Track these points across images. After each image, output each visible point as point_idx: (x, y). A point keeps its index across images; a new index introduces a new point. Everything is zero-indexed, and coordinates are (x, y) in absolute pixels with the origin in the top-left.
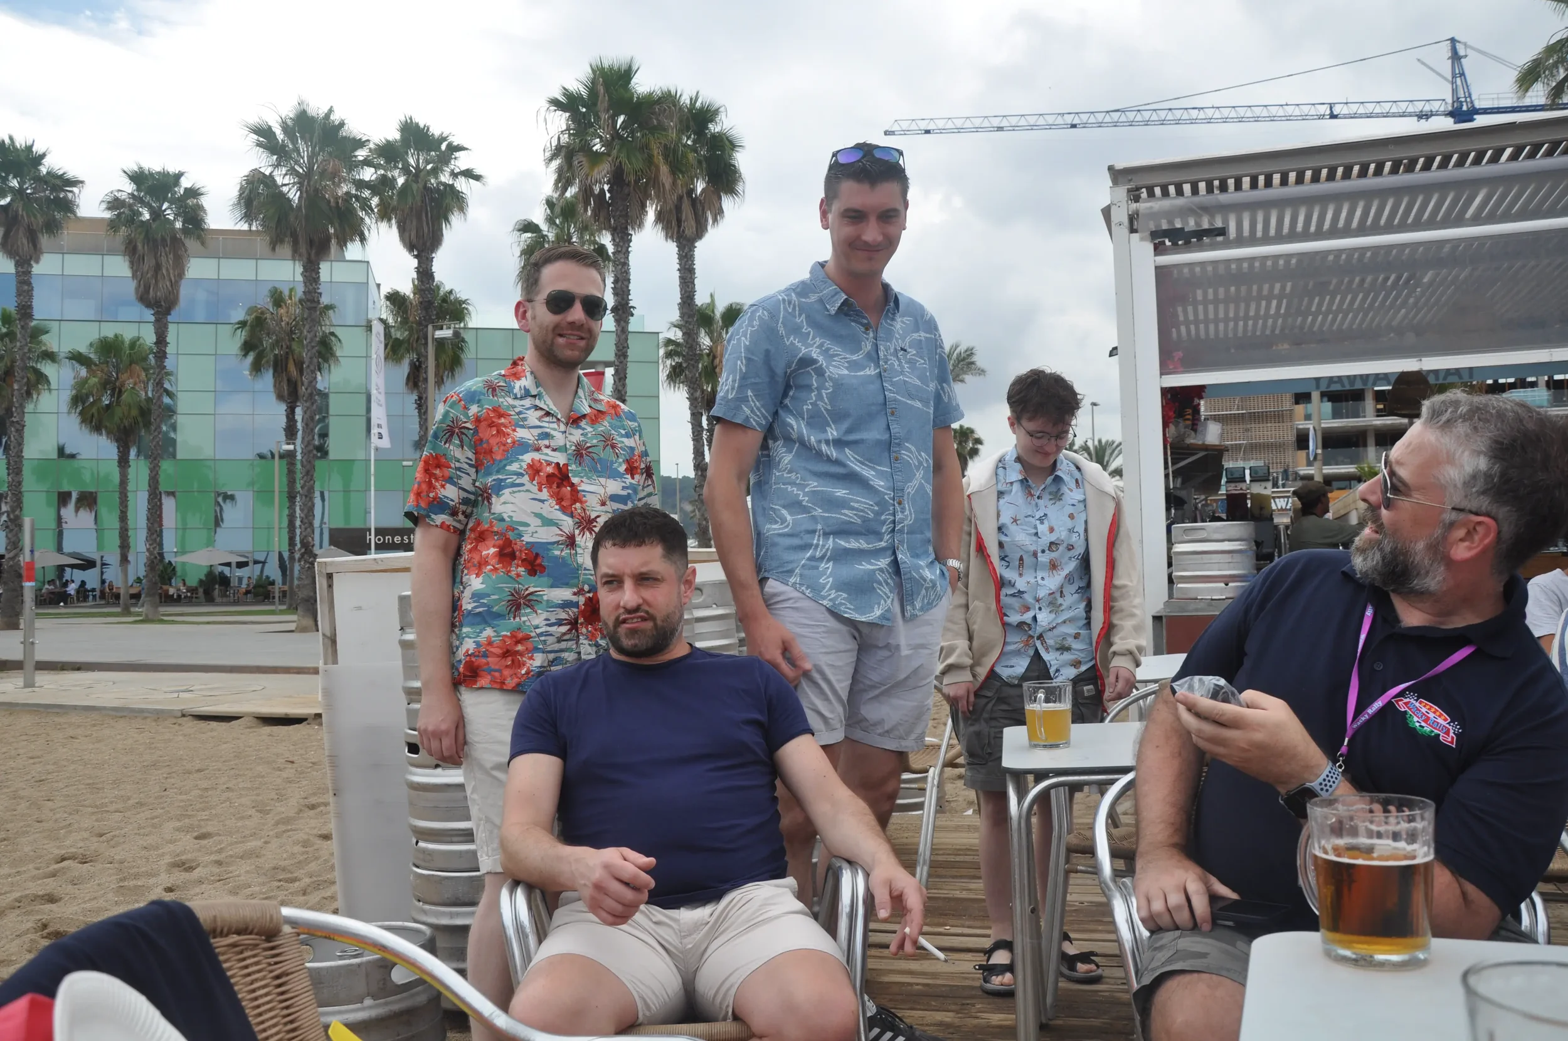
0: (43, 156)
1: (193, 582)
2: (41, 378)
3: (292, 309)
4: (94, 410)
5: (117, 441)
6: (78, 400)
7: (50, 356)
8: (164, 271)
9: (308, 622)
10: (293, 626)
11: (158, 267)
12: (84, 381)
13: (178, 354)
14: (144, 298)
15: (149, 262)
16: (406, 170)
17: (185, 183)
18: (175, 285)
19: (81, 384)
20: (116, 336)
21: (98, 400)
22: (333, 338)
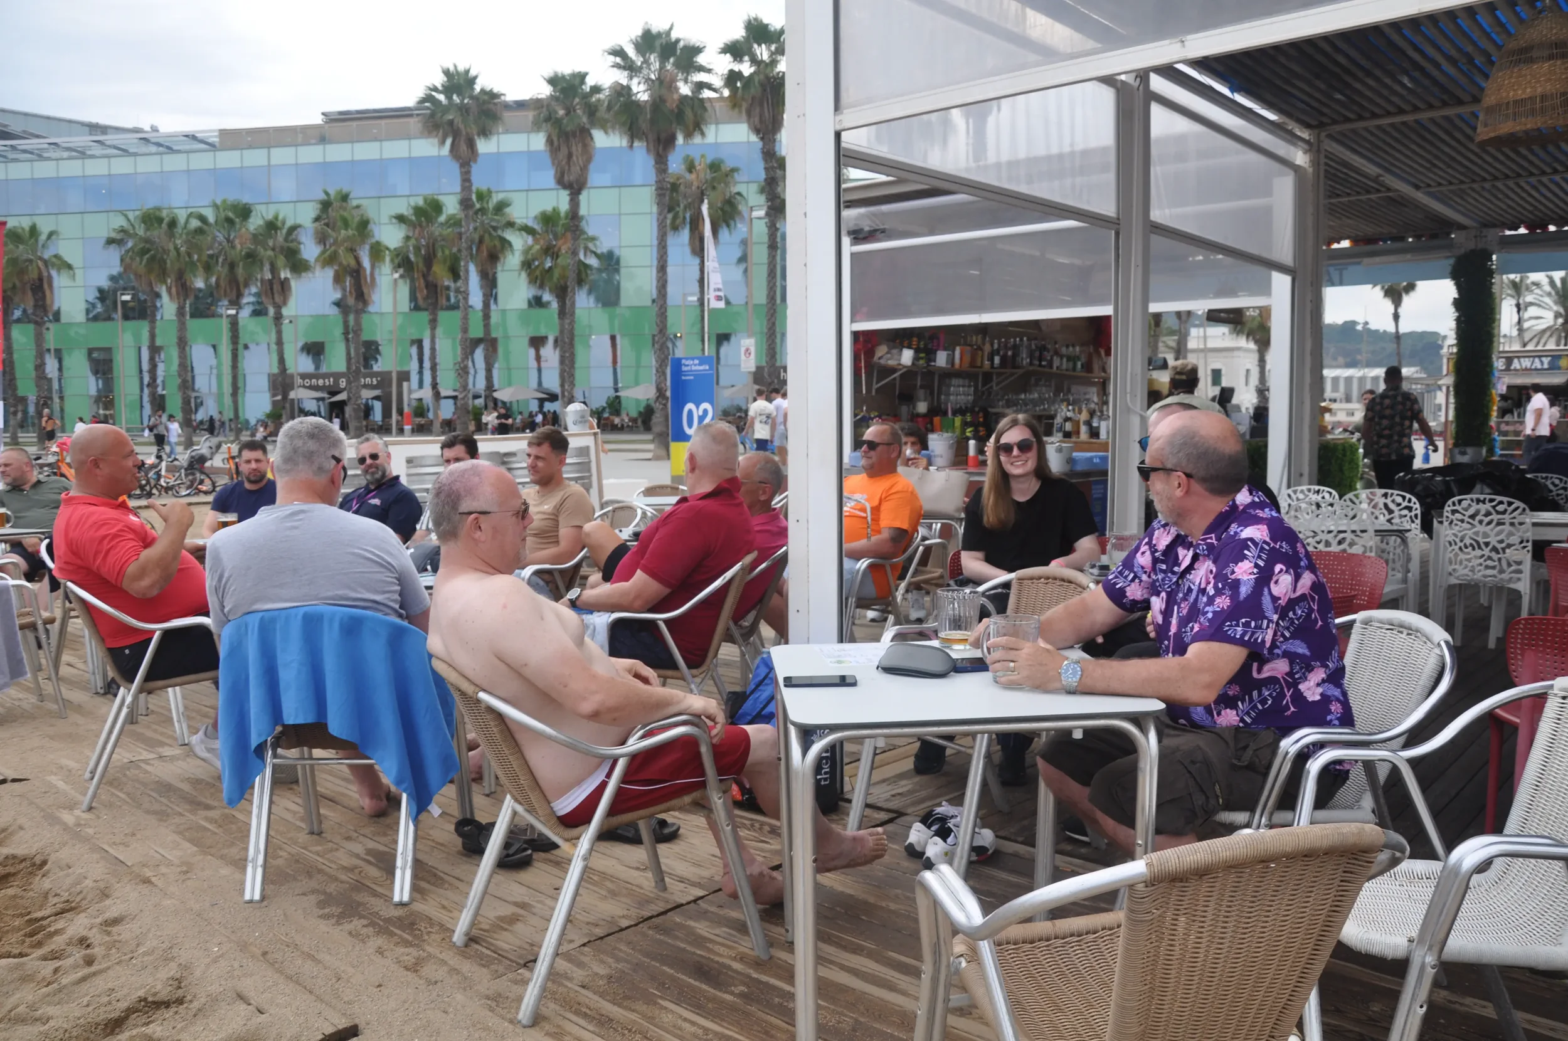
0: (476, 77)
1: (634, 414)
2: (506, 244)
3: (702, 175)
4: (538, 273)
5: (557, 296)
6: (527, 265)
7: (511, 224)
8: (574, 158)
9: (663, 453)
10: (649, 455)
11: (570, 156)
12: (530, 248)
13: (620, 214)
14: (562, 182)
15: (564, 150)
16: (754, 61)
17: (590, 81)
18: (584, 169)
19: (527, 250)
20: (554, 209)
21: (542, 263)
22: (738, 197)
